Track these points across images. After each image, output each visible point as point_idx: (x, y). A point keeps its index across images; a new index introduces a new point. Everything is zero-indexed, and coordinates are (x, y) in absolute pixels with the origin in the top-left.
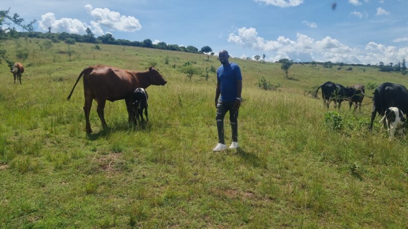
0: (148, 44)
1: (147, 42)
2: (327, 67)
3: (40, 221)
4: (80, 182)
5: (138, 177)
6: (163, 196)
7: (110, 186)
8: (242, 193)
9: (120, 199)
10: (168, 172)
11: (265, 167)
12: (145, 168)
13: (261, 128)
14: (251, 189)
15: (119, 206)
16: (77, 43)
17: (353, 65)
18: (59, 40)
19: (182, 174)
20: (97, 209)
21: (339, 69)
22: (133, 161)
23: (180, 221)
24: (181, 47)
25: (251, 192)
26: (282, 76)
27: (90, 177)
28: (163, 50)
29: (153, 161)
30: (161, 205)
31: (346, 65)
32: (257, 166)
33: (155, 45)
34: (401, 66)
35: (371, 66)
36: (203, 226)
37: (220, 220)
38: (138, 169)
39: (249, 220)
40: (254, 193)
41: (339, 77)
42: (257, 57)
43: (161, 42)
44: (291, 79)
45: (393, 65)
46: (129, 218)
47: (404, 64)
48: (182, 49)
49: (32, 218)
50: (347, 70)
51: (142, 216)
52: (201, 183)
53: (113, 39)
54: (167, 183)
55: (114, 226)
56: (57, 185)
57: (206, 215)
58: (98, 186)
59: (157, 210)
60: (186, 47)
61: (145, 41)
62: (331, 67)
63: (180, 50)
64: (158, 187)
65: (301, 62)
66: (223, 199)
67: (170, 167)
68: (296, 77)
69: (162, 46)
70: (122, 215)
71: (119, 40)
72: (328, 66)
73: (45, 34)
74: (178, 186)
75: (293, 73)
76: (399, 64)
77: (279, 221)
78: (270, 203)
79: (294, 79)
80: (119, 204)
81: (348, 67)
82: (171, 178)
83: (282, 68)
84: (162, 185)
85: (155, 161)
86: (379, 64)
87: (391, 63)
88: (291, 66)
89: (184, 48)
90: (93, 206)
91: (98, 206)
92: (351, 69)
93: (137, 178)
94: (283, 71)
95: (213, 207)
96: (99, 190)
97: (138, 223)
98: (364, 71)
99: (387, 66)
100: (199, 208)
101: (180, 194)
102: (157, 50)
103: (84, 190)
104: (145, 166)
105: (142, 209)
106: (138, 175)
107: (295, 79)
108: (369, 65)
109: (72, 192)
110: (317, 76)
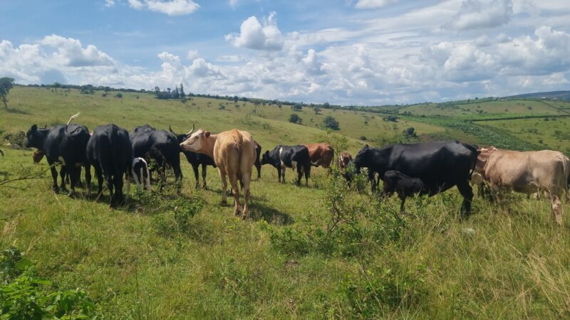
2: (87, 93)
17: (122, 90)
21: (104, 95)
31: (114, 90)
34: (180, 92)
35: (146, 92)
41: (98, 107)
44: (14, 111)
45: (171, 91)
47: (182, 90)
50: (115, 97)
62: (92, 92)
68: (24, 108)
72: (88, 91)
75: (17, 102)
76: (177, 89)
79: (21, 112)
81: (117, 93)
86: (155, 90)
87: (169, 89)
88: (11, 90)
92: (120, 96)
98: (138, 98)
99: (164, 93)
107: (22, 110)
108: (143, 91)
110: (62, 105)
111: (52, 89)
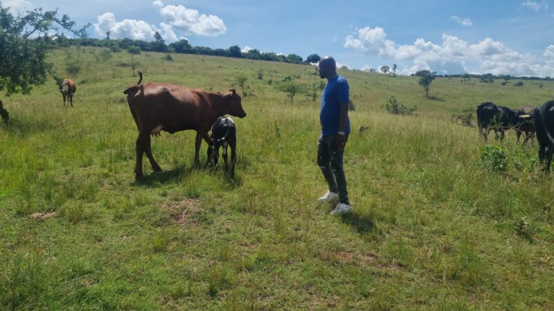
0: (235, 53)
1: (235, 49)
2: (486, 82)
3: (95, 285)
4: (145, 237)
5: (221, 231)
6: (253, 257)
7: (184, 242)
8: (360, 256)
9: (197, 260)
10: (260, 225)
11: (393, 222)
12: (229, 219)
13: (388, 167)
14: (373, 252)
15: (195, 269)
16: (143, 53)
17: (524, 78)
18: (120, 49)
19: (278, 228)
20: (167, 271)
21: (504, 84)
22: (213, 210)
23: (276, 291)
24: (279, 56)
25: (372, 256)
26: (420, 95)
27: (159, 229)
28: (255, 61)
29: (240, 210)
30: (250, 269)
31: (514, 78)
32: (382, 220)
33: (244, 54)
35: (551, 80)
36: (306, 299)
37: (329, 292)
38: (220, 220)
39: (369, 294)
40: (376, 257)
41: (504, 96)
42: (385, 69)
43: (253, 49)
44: (433, 98)
46: (208, 285)
48: (282, 59)
49: (85, 282)
50: (515, 85)
51: (225, 284)
52: (305, 241)
53: (189, 47)
54: (259, 240)
55: (189, 295)
56: (117, 240)
57: (310, 285)
58: (168, 242)
59: (245, 276)
60: (286, 56)
61: (231, 49)
62: (491, 81)
63: (278, 60)
64: (246, 245)
65: (448, 74)
66: (333, 265)
67: (263, 219)
68: (440, 96)
69: (254, 55)
70: (199, 281)
71: (197, 47)
72: (488, 80)
73: (101, 41)
74: (273, 245)
75: (435, 91)
77: (411, 297)
78: (398, 271)
79: (438, 99)
80: (195, 266)
81: (517, 81)
82: (265, 233)
83: (420, 83)
84: (252, 243)
85: (243, 210)
88: (433, 81)
89: (283, 57)
90: (161, 268)
91: (168, 268)
92: (521, 84)
93: (220, 233)
94: (422, 88)
95: (320, 274)
96: (171, 248)
97: (220, 292)
98: (541, 86)
100: (301, 275)
101: (275, 255)
102: (248, 60)
103: (151, 246)
104: (230, 217)
105: (226, 274)
106: (220, 229)
107: (439, 98)
108: (547, 79)
109: (136, 249)
110: (471, 94)
111: (461, 79)
